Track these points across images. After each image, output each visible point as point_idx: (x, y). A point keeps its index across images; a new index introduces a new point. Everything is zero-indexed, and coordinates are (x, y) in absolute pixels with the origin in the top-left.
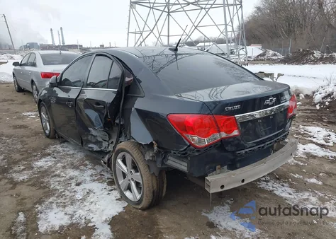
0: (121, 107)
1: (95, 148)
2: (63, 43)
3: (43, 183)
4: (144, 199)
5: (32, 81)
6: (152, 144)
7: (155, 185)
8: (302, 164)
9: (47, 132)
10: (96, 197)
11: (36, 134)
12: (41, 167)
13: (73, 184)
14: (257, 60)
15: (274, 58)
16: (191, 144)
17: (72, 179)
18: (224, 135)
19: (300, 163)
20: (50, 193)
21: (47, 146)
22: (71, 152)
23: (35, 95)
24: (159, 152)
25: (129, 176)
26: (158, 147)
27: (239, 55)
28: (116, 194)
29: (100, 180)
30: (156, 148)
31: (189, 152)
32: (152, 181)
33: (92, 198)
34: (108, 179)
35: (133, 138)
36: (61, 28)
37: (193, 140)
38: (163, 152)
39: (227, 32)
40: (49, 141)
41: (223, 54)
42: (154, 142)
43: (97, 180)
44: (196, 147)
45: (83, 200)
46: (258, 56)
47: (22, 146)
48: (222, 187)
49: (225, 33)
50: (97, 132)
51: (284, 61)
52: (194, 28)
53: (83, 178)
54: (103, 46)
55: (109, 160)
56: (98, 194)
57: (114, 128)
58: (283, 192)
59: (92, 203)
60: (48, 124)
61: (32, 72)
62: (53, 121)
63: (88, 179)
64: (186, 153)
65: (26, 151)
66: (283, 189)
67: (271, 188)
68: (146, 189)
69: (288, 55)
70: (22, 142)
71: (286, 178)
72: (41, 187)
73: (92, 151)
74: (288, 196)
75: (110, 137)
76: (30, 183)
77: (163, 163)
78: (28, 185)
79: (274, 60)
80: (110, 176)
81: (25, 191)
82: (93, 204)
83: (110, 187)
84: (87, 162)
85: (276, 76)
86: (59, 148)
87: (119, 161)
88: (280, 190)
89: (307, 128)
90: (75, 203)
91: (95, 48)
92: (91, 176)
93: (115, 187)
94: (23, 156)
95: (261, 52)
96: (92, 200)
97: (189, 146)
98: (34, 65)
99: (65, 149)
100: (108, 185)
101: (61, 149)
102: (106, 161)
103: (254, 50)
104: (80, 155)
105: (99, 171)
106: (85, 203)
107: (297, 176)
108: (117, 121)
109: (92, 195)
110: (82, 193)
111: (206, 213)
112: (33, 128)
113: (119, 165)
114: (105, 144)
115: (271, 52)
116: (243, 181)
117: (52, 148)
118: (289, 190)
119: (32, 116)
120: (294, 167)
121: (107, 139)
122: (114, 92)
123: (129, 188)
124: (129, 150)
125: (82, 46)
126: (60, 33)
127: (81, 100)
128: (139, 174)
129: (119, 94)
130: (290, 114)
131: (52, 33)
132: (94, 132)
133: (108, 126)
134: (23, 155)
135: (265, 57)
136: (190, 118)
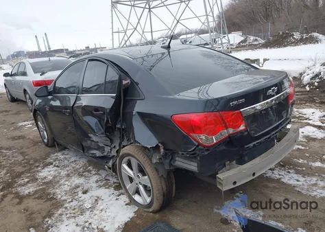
0: (121, 111)
1: (98, 153)
2: (49, 49)
3: (49, 194)
4: (155, 202)
5: (25, 90)
6: (157, 147)
7: (164, 187)
8: (303, 148)
9: (46, 141)
10: (105, 204)
11: (35, 143)
12: (45, 178)
13: (80, 193)
14: (240, 47)
15: (255, 43)
16: (199, 144)
17: (78, 187)
18: (231, 131)
19: (300, 147)
20: (58, 204)
21: (48, 155)
22: (73, 159)
23: (29, 104)
24: (166, 154)
25: (136, 180)
26: (164, 149)
27: (222, 44)
28: (124, 198)
29: (107, 186)
30: (162, 150)
31: (198, 152)
32: (161, 183)
33: (100, 206)
34: (114, 183)
35: (138, 142)
36: (46, 34)
37: (201, 139)
38: (170, 154)
39: (208, 22)
40: (48, 149)
41: (207, 44)
42: (160, 144)
43: (104, 185)
44: (204, 146)
45: (92, 208)
46: (239, 43)
47: (22, 158)
48: (235, 183)
49: (206, 24)
50: (98, 138)
51: (266, 46)
52: (176, 22)
53: (89, 185)
54: (88, 47)
55: (113, 165)
56: (107, 200)
57: (116, 133)
58: (290, 178)
59: (102, 210)
60: (45, 133)
61: (23, 82)
62: (50, 129)
63: (95, 185)
64: (196, 153)
65: (28, 163)
66: (290, 175)
67: (278, 176)
68: (156, 192)
69: (269, 39)
70: (22, 153)
71: (290, 164)
72: (48, 199)
73: (95, 157)
74: (296, 183)
75: (112, 141)
76: (37, 196)
77: (171, 165)
78: (35, 198)
79: (255, 45)
80: (115, 180)
81: (32, 204)
82: (103, 212)
83: (117, 192)
84: (90, 168)
85: (261, 61)
86: (60, 155)
87: (125, 166)
88: (287, 178)
89: (301, 110)
90: (84, 212)
91: (81, 50)
92: (97, 182)
93: (123, 191)
94: (26, 169)
95: (243, 39)
96: (101, 208)
97: (198, 146)
98: (24, 74)
99: (67, 157)
100: (115, 190)
101: (62, 157)
102: (111, 166)
103: (236, 38)
104: (82, 162)
105: (103, 176)
106: (95, 212)
107: (301, 161)
108: (118, 126)
109: (100, 202)
110: (90, 201)
111: (218, 209)
112: (31, 137)
113: (125, 170)
114: (107, 149)
115: (252, 38)
116: (254, 174)
117: (53, 156)
118: (296, 176)
119: (28, 126)
120: (296, 152)
121: (109, 144)
122: (112, 97)
123: (138, 192)
124: (133, 154)
125: (67, 50)
126: (45, 39)
127: (78, 107)
128: (146, 177)
129: (118, 99)
130: (291, 101)
131: (37, 40)
132: (94, 138)
133: (109, 131)
134: (25, 167)
135: (247, 43)
136: (195, 117)
